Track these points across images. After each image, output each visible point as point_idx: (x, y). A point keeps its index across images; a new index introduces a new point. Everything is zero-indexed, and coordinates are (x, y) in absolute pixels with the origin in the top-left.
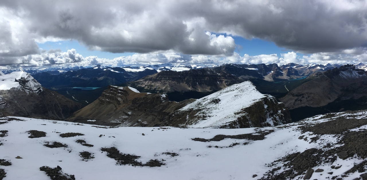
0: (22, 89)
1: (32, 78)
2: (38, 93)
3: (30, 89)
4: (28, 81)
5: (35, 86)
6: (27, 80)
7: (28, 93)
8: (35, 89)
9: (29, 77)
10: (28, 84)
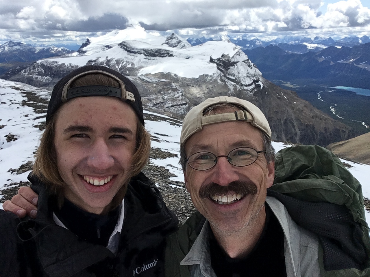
0: (222, 80)
1: (244, 57)
2: (252, 90)
3: (237, 82)
4: (234, 64)
5: (248, 76)
6: (233, 60)
7: (232, 88)
8: (248, 81)
9: (238, 54)
10: (233, 70)
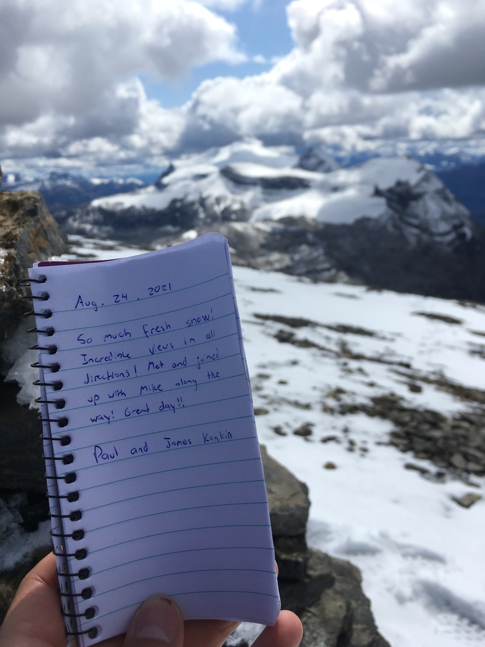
0: (395, 226)
1: (437, 184)
2: (450, 243)
4: (418, 197)
5: (445, 217)
6: (417, 191)
7: (413, 241)
8: (443, 227)
10: (417, 207)
